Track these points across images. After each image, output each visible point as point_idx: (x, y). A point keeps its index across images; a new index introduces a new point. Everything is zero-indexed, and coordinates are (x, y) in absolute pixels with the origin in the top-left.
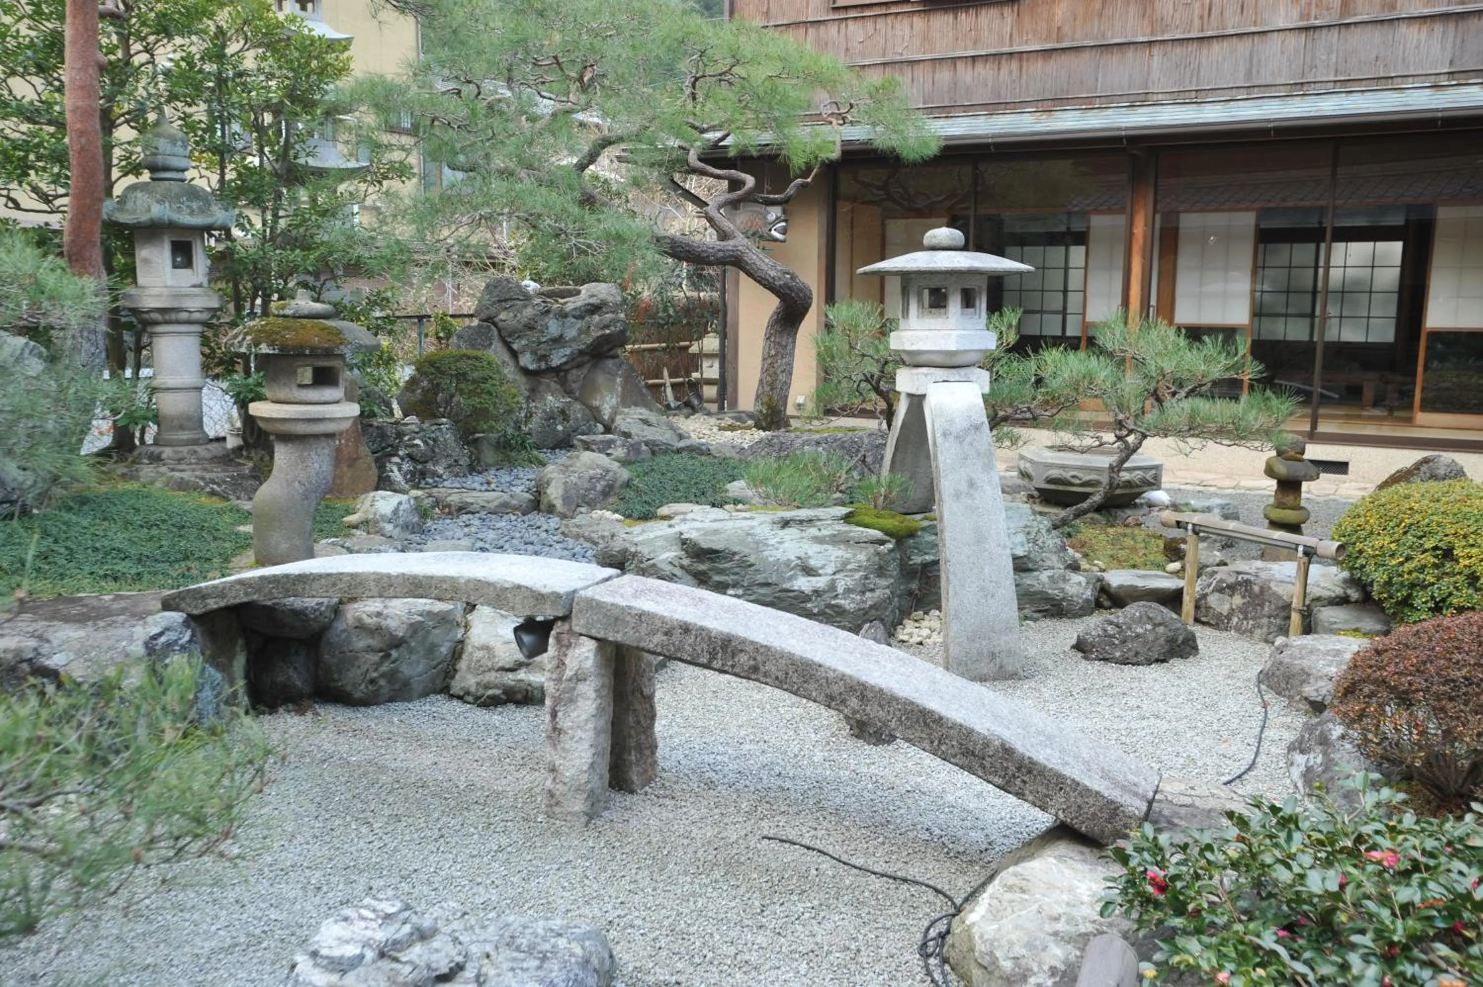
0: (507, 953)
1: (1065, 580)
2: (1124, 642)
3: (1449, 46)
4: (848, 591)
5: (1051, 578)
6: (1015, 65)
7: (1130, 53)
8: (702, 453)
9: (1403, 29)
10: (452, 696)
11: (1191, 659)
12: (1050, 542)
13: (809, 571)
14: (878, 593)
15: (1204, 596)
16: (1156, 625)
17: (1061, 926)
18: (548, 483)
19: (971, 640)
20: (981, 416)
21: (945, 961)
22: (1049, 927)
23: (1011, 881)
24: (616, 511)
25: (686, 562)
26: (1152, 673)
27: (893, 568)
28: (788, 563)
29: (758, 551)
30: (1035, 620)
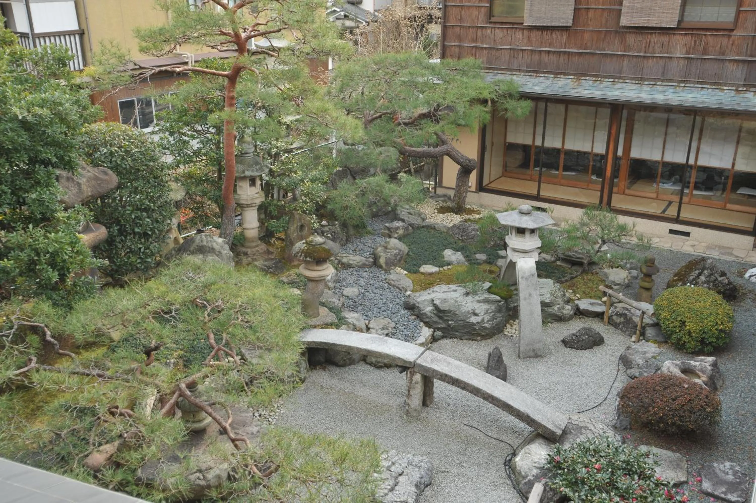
0: (411, 467)
1: (563, 308)
2: (578, 342)
3: (744, 73)
4: (488, 321)
5: (558, 308)
6: (566, 57)
7: (615, 59)
8: (432, 228)
9: (727, 64)
10: (367, 363)
11: (601, 346)
12: (559, 294)
13: (476, 314)
14: (498, 319)
15: (612, 316)
16: (589, 336)
17: (536, 465)
18: (380, 257)
19: (527, 345)
20: (534, 271)
21: (510, 467)
22: (534, 465)
23: (527, 451)
24: (405, 269)
25: (435, 312)
26: (586, 353)
27: (504, 309)
28: (468, 312)
29: (459, 309)
30: (552, 323)
